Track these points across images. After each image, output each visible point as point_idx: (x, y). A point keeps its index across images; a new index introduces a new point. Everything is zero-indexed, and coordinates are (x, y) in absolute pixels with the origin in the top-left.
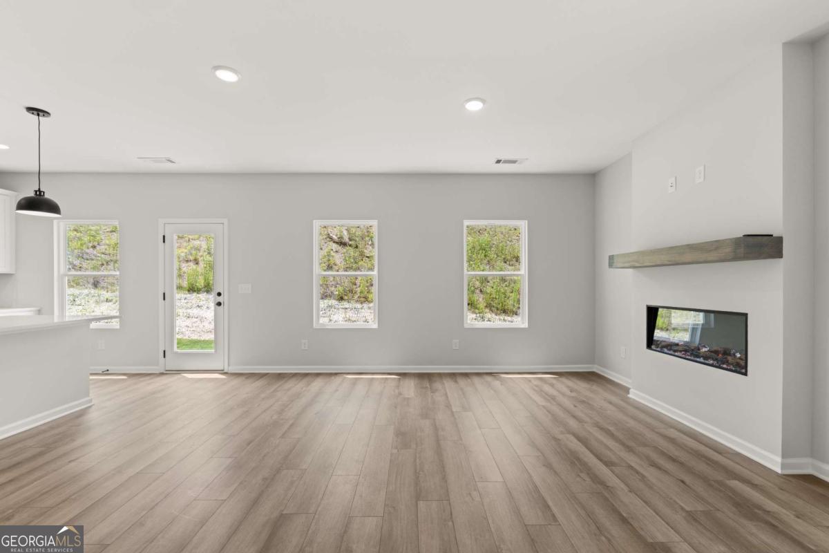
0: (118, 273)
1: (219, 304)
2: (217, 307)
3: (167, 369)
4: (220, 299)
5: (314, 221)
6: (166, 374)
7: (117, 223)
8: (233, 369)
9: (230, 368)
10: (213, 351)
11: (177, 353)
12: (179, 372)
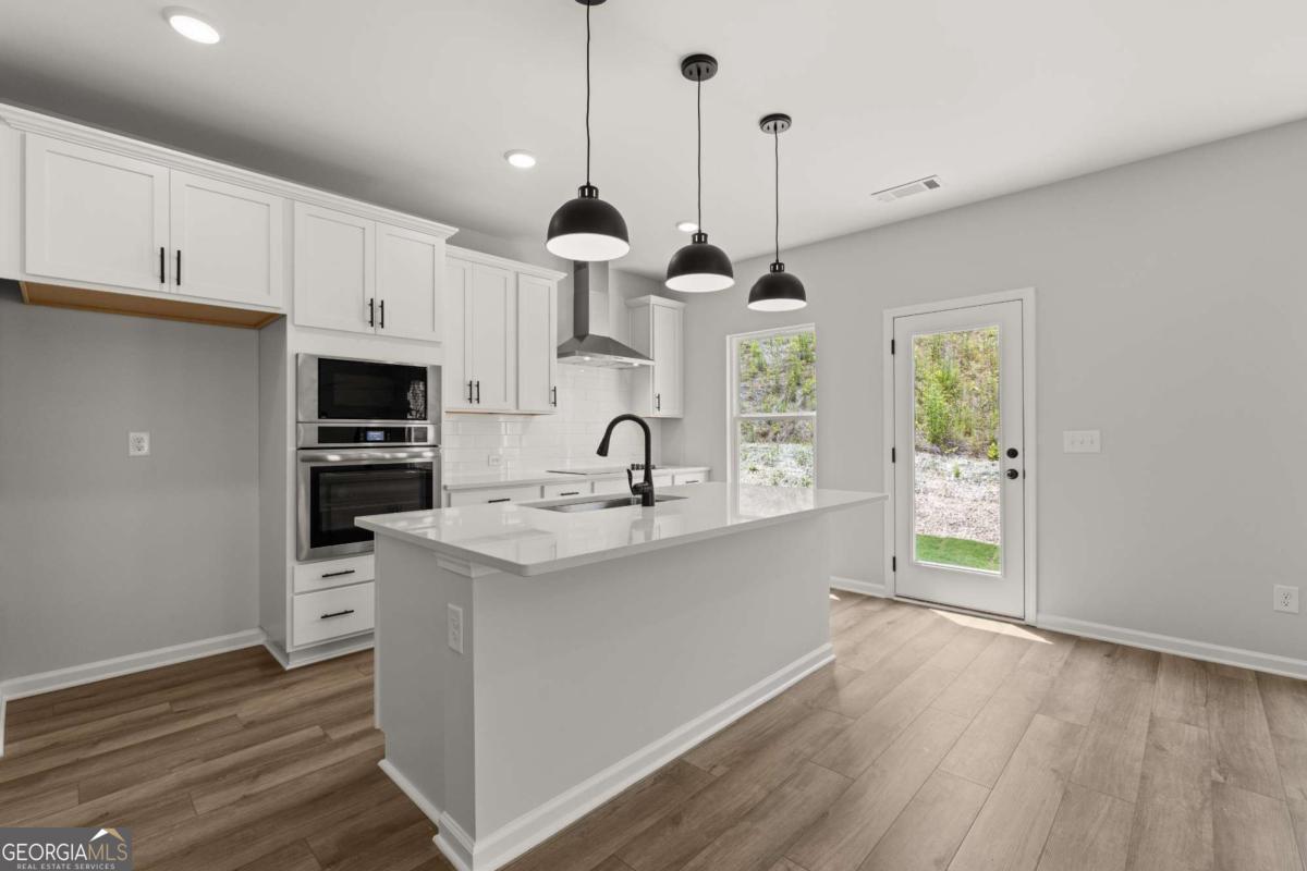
0: (814, 413)
1: (1013, 474)
2: (1008, 480)
3: (899, 592)
4: (1015, 464)
6: (897, 602)
7: (813, 328)
8: (1047, 621)
9: (1040, 617)
11: (918, 566)
12: (924, 604)
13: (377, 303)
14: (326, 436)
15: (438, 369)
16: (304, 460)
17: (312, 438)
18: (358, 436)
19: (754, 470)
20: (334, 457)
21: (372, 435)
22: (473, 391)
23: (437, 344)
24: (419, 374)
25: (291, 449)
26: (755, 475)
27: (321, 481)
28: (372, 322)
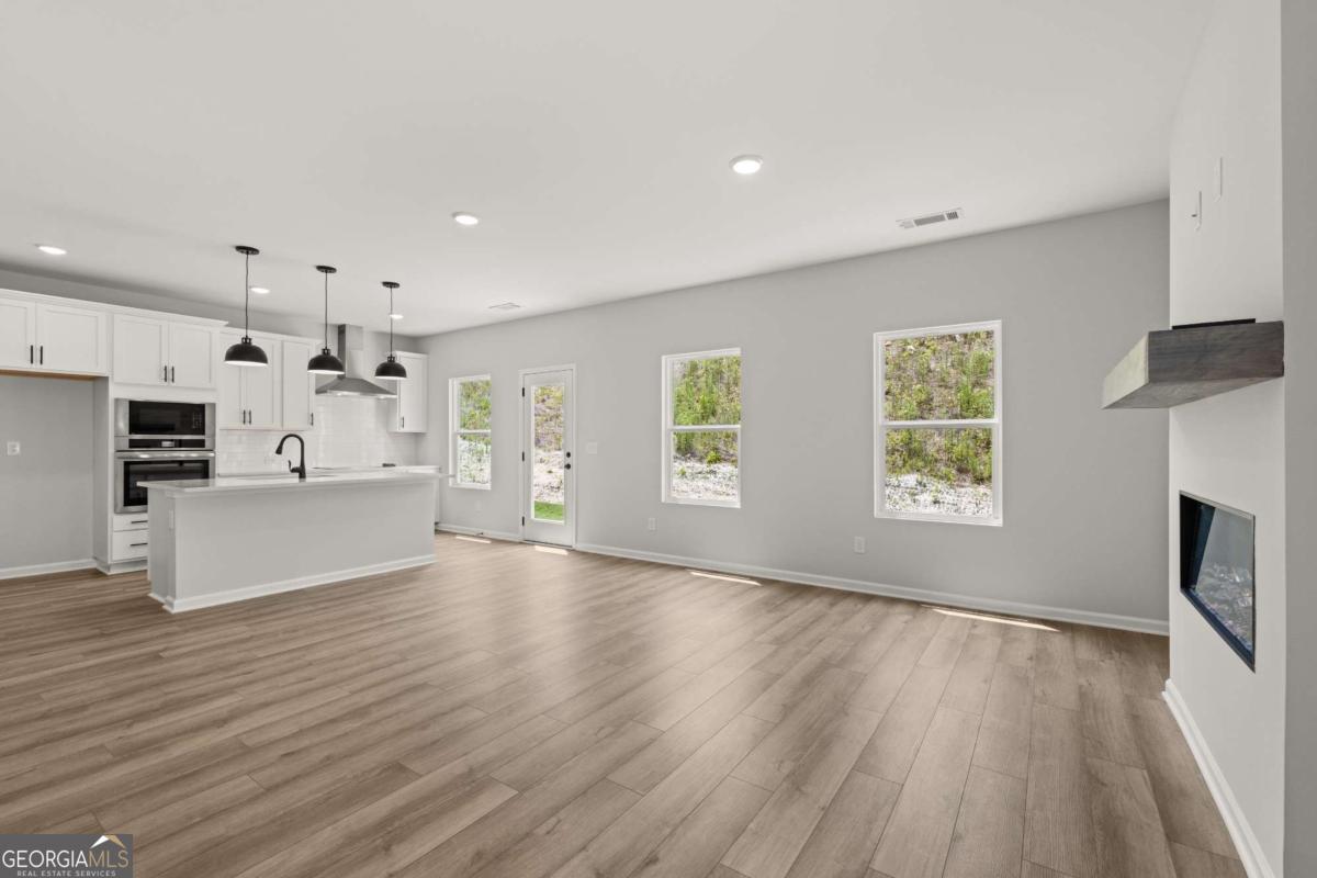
1: (568, 466)
2: (564, 469)
4: (569, 461)
5: (664, 357)
6: (522, 543)
7: (490, 377)
9: (578, 545)
10: (562, 522)
12: (534, 543)
13: (169, 369)
14: (134, 444)
15: (213, 406)
16: (119, 458)
17: (125, 445)
18: (157, 444)
19: (550, 472)
20: (144, 456)
21: (165, 444)
22: (246, 417)
23: (214, 390)
24: (200, 408)
25: (111, 450)
26: (549, 476)
27: (131, 471)
28: (166, 380)
